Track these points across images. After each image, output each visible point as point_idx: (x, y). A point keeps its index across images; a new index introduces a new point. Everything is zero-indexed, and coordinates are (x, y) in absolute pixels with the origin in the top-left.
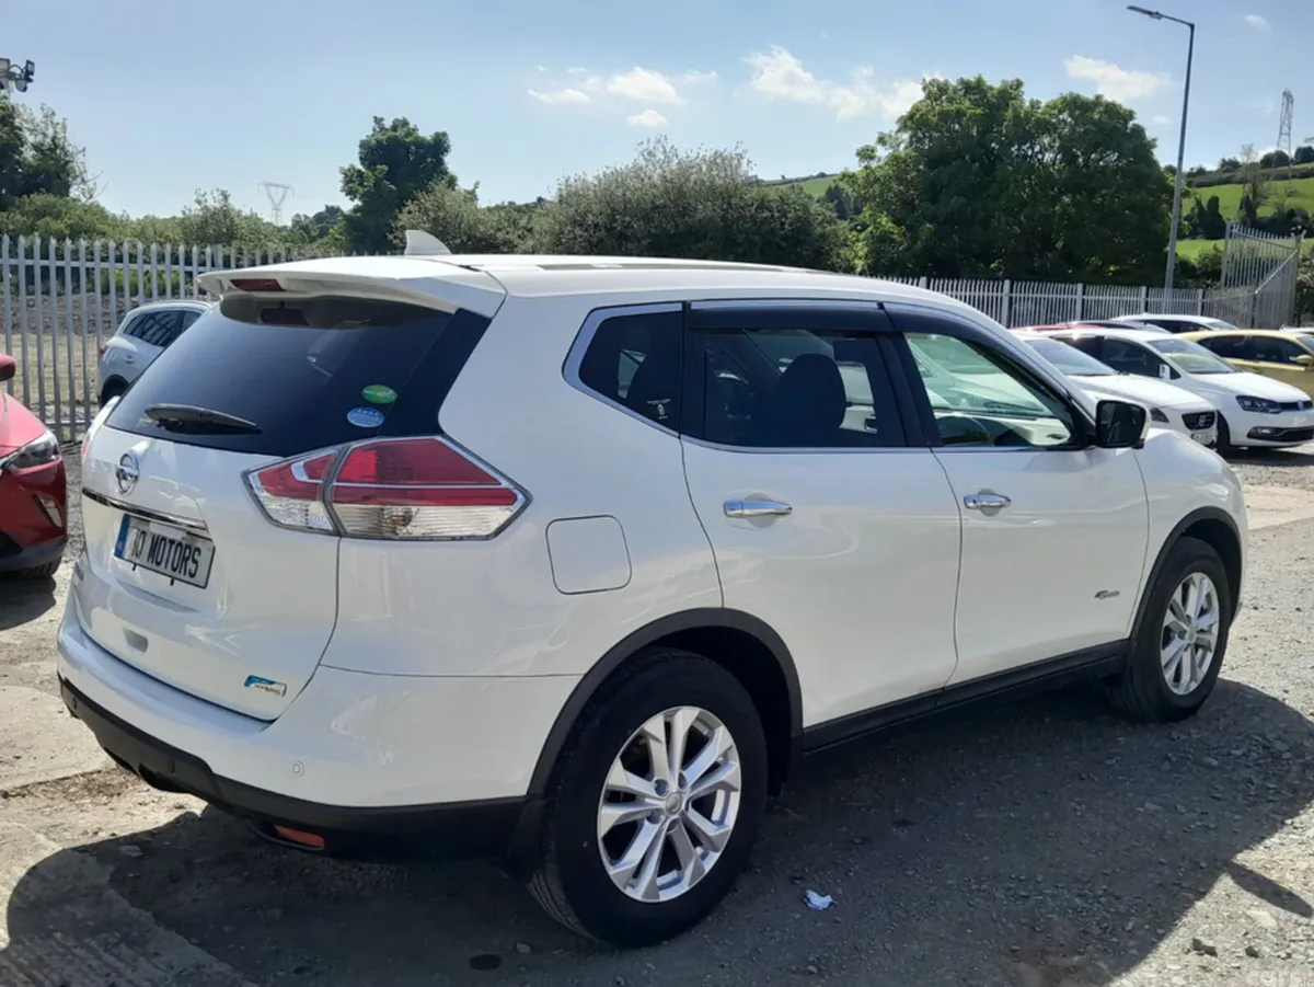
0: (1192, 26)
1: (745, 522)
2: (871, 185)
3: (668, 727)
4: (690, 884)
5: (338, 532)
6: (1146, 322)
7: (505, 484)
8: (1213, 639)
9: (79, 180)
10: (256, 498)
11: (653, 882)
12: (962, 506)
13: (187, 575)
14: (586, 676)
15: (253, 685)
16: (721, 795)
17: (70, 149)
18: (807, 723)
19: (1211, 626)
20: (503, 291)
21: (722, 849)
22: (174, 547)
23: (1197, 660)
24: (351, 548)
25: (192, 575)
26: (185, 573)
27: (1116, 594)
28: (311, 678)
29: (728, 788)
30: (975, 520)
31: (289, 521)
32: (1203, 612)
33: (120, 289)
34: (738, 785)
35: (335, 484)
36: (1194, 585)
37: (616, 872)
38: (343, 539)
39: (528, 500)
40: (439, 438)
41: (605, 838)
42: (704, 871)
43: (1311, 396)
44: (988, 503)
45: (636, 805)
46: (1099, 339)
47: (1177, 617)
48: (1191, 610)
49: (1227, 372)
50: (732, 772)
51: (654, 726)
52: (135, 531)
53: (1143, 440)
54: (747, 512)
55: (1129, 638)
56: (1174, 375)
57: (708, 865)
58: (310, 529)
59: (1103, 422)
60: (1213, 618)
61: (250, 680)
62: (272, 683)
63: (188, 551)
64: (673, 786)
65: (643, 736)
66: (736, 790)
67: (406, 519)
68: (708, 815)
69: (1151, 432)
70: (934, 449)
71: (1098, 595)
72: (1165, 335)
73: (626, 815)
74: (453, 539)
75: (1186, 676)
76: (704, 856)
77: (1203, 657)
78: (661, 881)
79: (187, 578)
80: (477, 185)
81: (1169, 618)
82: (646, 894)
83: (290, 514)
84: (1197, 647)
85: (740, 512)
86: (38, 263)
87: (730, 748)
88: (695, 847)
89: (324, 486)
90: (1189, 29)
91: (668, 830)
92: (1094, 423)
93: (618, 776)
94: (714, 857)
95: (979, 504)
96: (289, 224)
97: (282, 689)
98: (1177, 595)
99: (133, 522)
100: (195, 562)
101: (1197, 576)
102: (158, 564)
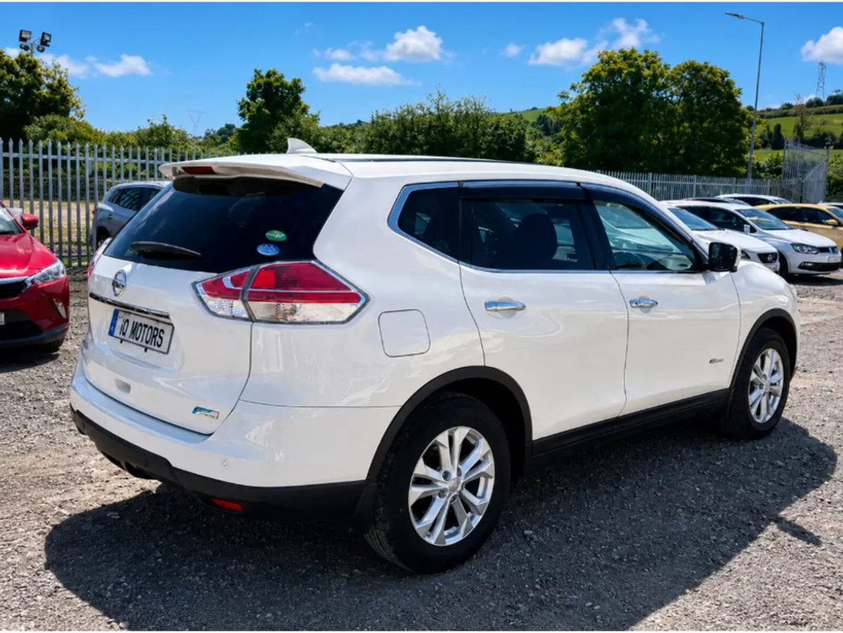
0: (763, 24)
1: (497, 314)
2: (566, 114)
3: (451, 440)
4: (464, 535)
5: (251, 319)
6: (735, 198)
7: (353, 290)
8: (779, 389)
9: (75, 107)
10: (201, 299)
11: (442, 533)
12: (629, 306)
13: (156, 346)
14: (403, 407)
15: (198, 413)
16: (482, 480)
17: (70, 88)
18: (535, 438)
19: (779, 381)
20: (351, 175)
21: (483, 514)
22: (147, 329)
23: (771, 402)
24: (259, 328)
25: (159, 346)
26: (155, 345)
27: (721, 360)
28: (234, 408)
29: (487, 476)
30: (637, 314)
31: (221, 312)
32: (774, 372)
33: (101, 173)
34: (492, 473)
35: (250, 289)
36: (768, 356)
37: (420, 527)
38: (255, 324)
39: (368, 300)
40: (313, 262)
41: (413, 506)
42: (472, 527)
43: (837, 243)
44: (644, 304)
45: (431, 486)
46: (707, 208)
47: (758, 375)
48: (767, 371)
49: (785, 229)
50: (489, 467)
51: (443, 438)
52: (122, 319)
53: (736, 267)
54: (499, 308)
55: (730, 388)
56: (753, 230)
57: (475, 523)
58: (234, 318)
59: (713, 257)
60: (780, 376)
61: (196, 410)
62: (210, 411)
63: (156, 332)
64: (454, 475)
65: (436, 445)
66: (491, 477)
67: (293, 312)
68: (474, 493)
69: (741, 263)
70: (612, 271)
71: (711, 361)
72: (748, 207)
73: (425, 493)
74: (322, 323)
75: (763, 411)
76: (472, 518)
77: (774, 401)
78: (446, 533)
79: (156, 348)
80: (319, 112)
81: (753, 376)
82: (437, 541)
83: (221, 308)
84: (770, 394)
85: (494, 308)
86: (50, 157)
87: (489, 452)
88: (467, 513)
89: (244, 291)
90: (761, 25)
91: (451, 502)
92: (707, 257)
93: (421, 469)
94: (478, 519)
95: (639, 305)
96: (203, 135)
97: (216, 415)
98: (758, 363)
99: (121, 314)
100: (161, 338)
101: (770, 351)
102: (137, 339)
